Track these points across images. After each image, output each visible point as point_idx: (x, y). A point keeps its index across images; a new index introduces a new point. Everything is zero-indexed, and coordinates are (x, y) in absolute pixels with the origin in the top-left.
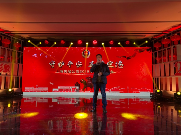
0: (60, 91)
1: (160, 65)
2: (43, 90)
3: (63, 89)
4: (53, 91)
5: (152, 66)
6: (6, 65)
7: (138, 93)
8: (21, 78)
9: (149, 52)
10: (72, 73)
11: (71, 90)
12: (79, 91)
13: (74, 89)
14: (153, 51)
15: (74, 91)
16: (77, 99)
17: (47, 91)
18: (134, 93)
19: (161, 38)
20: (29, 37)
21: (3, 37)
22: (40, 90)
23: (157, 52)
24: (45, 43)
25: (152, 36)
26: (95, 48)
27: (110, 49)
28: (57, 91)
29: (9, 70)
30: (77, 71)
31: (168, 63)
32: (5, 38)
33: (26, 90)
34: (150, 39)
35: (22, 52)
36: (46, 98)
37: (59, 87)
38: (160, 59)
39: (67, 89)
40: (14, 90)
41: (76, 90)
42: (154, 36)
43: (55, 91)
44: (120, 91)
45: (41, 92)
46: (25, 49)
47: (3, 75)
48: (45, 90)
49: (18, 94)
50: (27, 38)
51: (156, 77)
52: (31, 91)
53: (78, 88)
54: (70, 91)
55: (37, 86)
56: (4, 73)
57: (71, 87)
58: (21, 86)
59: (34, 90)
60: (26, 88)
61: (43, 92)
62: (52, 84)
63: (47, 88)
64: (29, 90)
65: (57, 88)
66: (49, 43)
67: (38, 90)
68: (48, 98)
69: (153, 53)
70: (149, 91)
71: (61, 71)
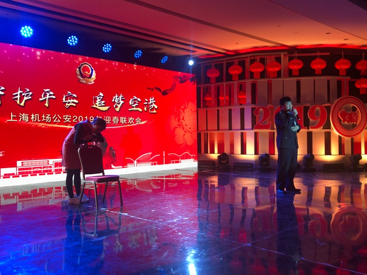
4: (2, 174)
5: (198, 111)
10: (52, 122)
14: (199, 83)
18: (173, 163)
23: (210, 86)
26: (105, 62)
27: (135, 68)
30: (67, 118)
31: (239, 108)
37: (19, 163)
43: (7, 176)
44: (152, 161)
51: (207, 132)
54: (50, 172)
57: (51, 161)
70: (193, 157)
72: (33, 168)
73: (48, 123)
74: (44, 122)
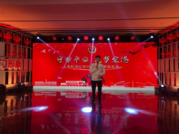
0: (68, 85)
1: (165, 60)
2: (52, 84)
3: (70, 84)
4: (61, 85)
5: (157, 61)
6: (17, 61)
7: (143, 87)
8: (31, 72)
9: (155, 47)
10: (78, 68)
11: (78, 84)
12: (86, 86)
13: (81, 83)
14: (158, 47)
15: (81, 85)
16: (83, 92)
17: (56, 85)
18: (139, 87)
19: (166, 34)
20: (38, 33)
21: (14, 34)
22: (49, 84)
23: (162, 48)
24: (53, 39)
25: (158, 32)
26: (101, 44)
27: (116, 44)
28: (65, 85)
29: (20, 65)
30: (84, 66)
31: (173, 59)
32: (16, 35)
33: (36, 84)
34: (156, 34)
35: (32, 48)
36: (55, 92)
37: (67, 82)
38: (165, 54)
39: (74, 84)
40: (25, 84)
41: (83, 84)
42: (159, 31)
43: (63, 85)
44: (125, 85)
45: (50, 86)
46: (34, 45)
47: (15, 70)
48: (53, 84)
49: (29, 88)
50: (36, 34)
51: (161, 72)
52: (41, 85)
53: (84, 82)
54: (77, 86)
55: (46, 80)
56: (16, 69)
57: (78, 82)
58: (31, 81)
59: (43, 84)
60: (36, 83)
61: (52, 86)
62: (60, 79)
63: (55, 83)
64: (39, 84)
65: (65, 82)
66: (56, 39)
67: (48, 84)
68: (57, 92)
69: (158, 48)
70: (154, 85)
71: (69, 66)
72: (71, 84)
73: (77, 68)
74: (76, 68)
